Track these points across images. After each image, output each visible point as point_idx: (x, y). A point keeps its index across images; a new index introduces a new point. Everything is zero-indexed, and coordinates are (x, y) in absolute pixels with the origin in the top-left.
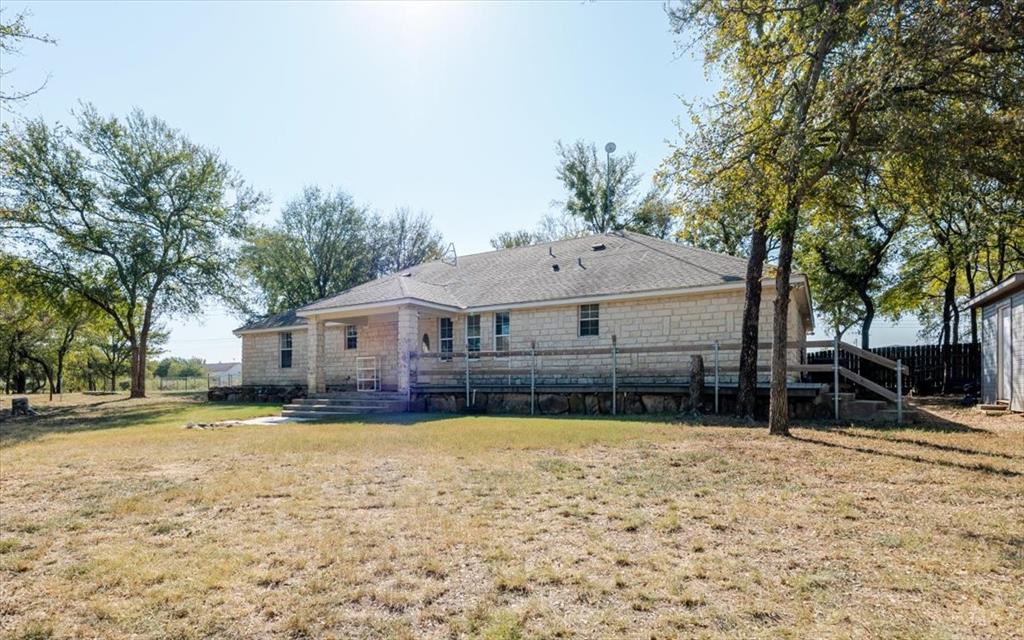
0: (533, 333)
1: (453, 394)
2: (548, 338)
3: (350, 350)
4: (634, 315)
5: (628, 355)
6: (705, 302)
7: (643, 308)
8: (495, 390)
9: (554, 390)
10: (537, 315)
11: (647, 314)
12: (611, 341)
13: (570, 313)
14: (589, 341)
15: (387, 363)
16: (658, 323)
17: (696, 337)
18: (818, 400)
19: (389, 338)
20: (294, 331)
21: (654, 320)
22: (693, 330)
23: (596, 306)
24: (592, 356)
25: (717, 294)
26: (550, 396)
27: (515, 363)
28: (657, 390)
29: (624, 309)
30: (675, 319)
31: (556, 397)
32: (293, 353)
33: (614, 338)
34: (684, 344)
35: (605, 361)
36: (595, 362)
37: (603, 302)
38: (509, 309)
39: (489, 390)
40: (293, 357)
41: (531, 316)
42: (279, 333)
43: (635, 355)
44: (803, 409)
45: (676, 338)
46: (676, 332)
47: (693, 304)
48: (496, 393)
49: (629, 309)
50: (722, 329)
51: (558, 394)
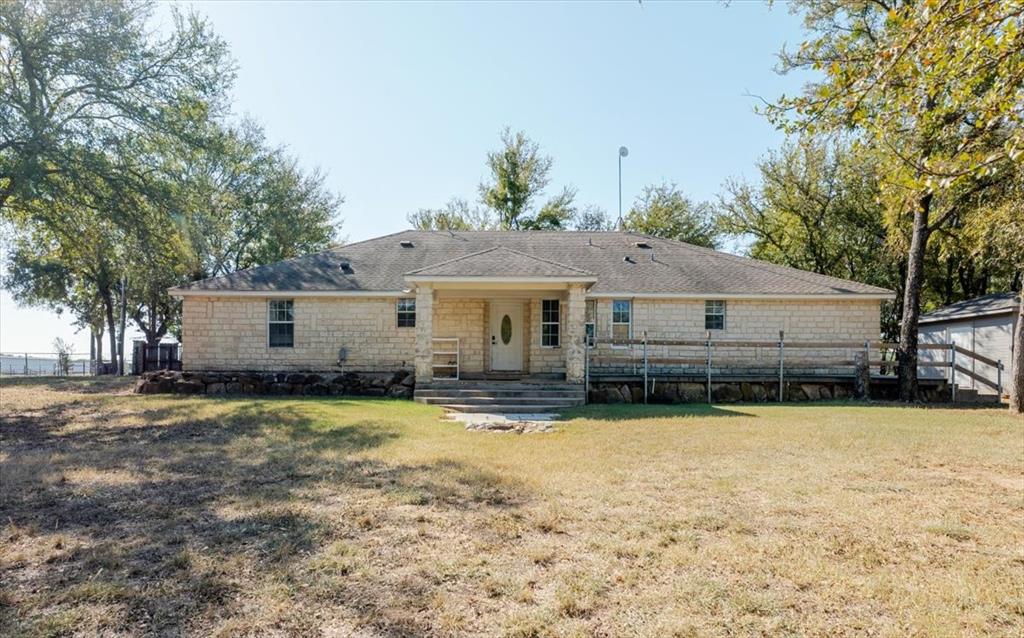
0: (660, 323)
1: (626, 383)
2: (676, 329)
3: (403, 329)
4: (759, 313)
5: (753, 348)
6: (819, 307)
7: (767, 308)
8: (671, 379)
9: (726, 380)
10: (663, 306)
11: (772, 313)
12: (778, 336)
13: (697, 306)
14: (716, 335)
15: (467, 346)
16: (780, 322)
17: (812, 336)
18: (940, 388)
19: (469, 317)
20: (299, 298)
21: (777, 319)
22: (808, 330)
23: (721, 302)
24: (719, 348)
25: (828, 302)
26: (723, 385)
27: (638, 352)
28: (817, 380)
29: (750, 308)
30: (794, 319)
31: (729, 386)
32: (296, 328)
33: (781, 334)
34: (801, 341)
35: (732, 353)
36: (722, 354)
37: (730, 300)
38: (634, 298)
39: (666, 379)
40: (295, 334)
41: (657, 306)
42: (266, 299)
43: (759, 349)
44: (932, 395)
45: (794, 336)
46: (794, 330)
47: (809, 308)
48: (671, 382)
49: (754, 308)
50: (831, 331)
51: (729, 383)
